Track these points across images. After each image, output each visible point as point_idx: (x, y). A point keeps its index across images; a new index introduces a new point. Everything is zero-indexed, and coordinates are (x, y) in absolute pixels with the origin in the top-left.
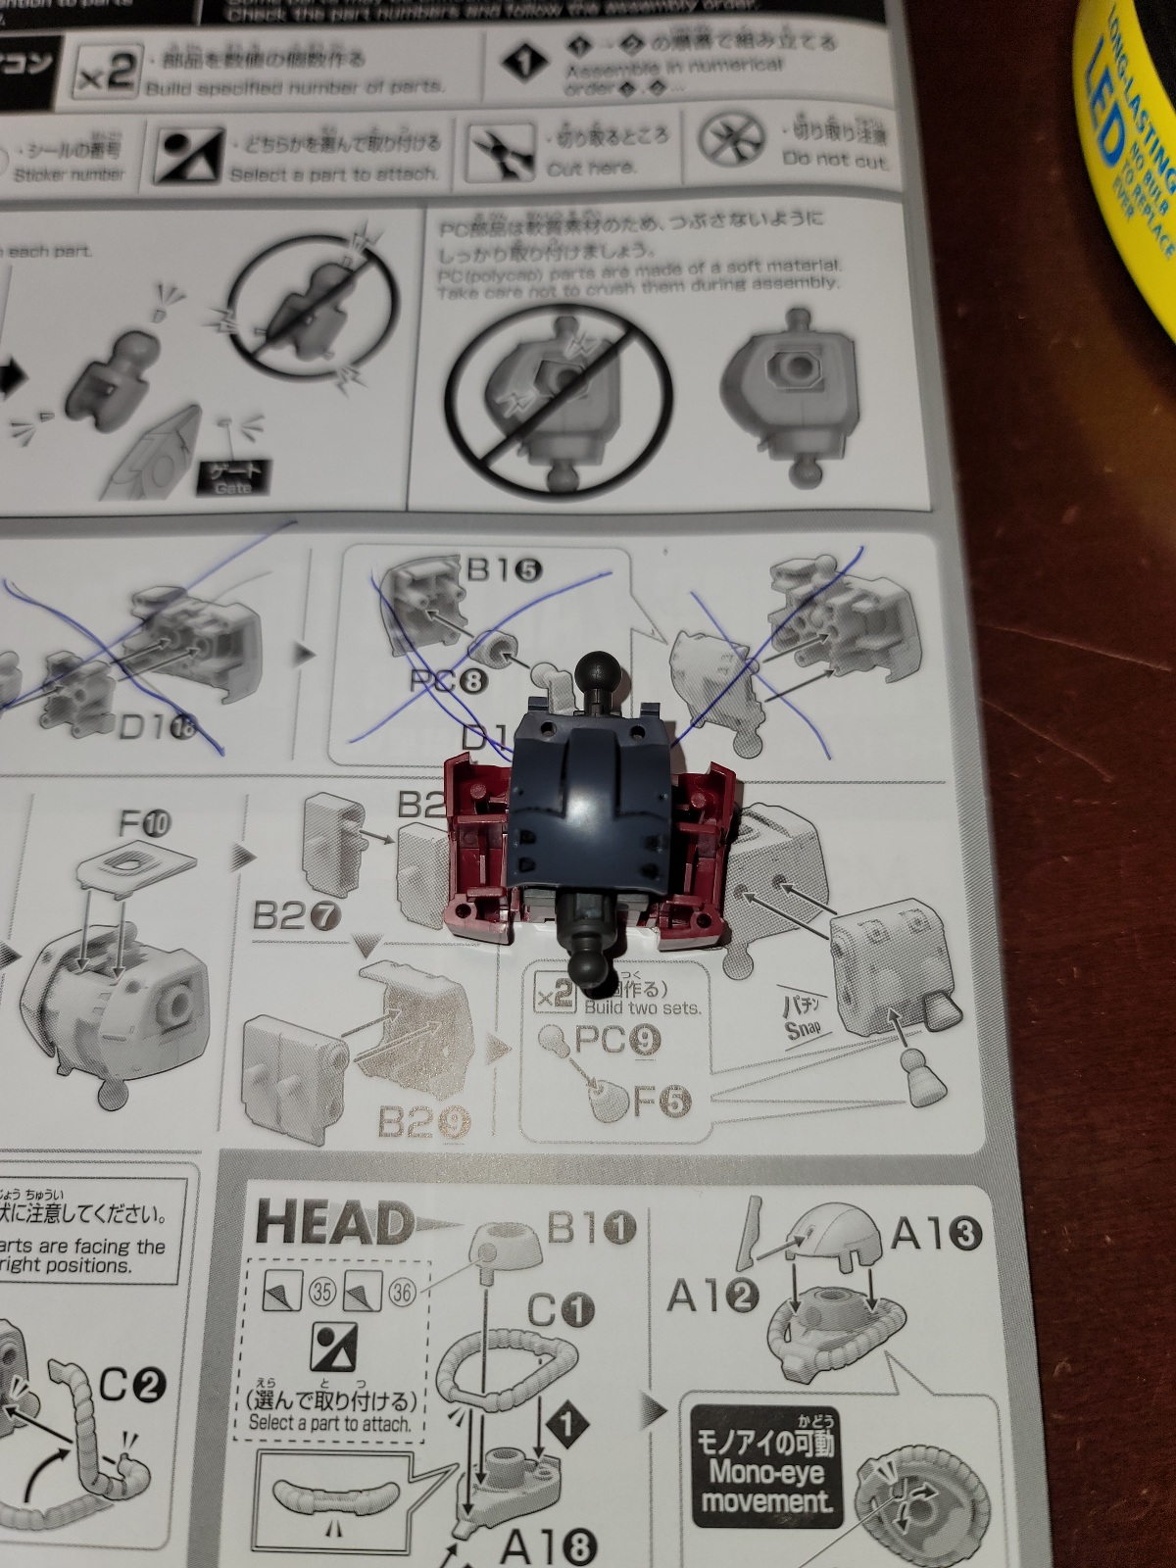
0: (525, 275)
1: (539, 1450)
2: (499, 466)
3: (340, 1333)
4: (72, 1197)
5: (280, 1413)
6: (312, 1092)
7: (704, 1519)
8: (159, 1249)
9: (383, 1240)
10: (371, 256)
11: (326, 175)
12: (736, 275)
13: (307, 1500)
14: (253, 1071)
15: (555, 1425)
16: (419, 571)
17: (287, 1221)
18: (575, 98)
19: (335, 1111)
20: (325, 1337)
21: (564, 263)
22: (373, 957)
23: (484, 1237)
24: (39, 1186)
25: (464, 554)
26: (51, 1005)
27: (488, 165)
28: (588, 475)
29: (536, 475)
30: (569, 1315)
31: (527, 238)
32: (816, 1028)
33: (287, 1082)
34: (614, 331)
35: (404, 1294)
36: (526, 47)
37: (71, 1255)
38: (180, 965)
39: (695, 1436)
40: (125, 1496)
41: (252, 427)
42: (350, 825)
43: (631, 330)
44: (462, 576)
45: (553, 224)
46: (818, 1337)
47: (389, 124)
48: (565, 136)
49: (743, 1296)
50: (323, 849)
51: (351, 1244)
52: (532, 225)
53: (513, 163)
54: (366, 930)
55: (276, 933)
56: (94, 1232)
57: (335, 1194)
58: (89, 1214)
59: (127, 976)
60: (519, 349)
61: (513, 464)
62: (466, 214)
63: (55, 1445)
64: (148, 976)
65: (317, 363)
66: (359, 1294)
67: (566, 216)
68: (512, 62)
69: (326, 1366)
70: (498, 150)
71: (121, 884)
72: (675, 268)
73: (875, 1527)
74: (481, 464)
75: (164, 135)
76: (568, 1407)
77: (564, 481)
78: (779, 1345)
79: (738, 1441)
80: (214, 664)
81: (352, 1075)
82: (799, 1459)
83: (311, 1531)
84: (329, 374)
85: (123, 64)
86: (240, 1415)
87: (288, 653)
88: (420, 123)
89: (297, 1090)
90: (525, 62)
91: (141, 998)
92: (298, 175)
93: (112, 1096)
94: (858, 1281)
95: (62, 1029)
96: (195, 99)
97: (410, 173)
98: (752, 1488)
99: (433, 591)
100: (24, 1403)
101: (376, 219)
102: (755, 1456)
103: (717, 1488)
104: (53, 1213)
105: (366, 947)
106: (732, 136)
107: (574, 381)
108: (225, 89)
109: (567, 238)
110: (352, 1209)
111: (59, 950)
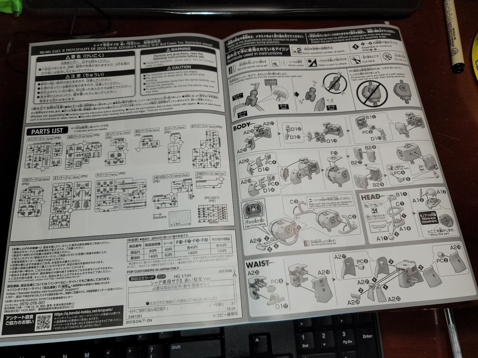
0: (363, 77)
1: (401, 219)
2: (366, 103)
3: (375, 209)
4: (339, 197)
5: (370, 218)
6: (364, 183)
7: (423, 224)
8: (351, 202)
9: (377, 198)
10: (341, 76)
11: (332, 65)
12: (392, 75)
13: (376, 227)
14: (356, 181)
15: (402, 216)
16: (360, 118)
17: (365, 198)
18: (364, 52)
19: (367, 184)
20: (373, 210)
21: (368, 75)
22: (367, 167)
23: (389, 197)
24: (335, 196)
25: (365, 116)
26: (329, 175)
27: (354, 62)
28: (379, 104)
29: (372, 104)
30: (401, 204)
31: (362, 72)
32: (423, 169)
33: (361, 182)
34: (378, 84)
35: (381, 204)
36: (355, 45)
37: (341, 203)
38: (344, 170)
39: (420, 216)
40: (355, 229)
41: (332, 100)
42: (360, 151)
43: (380, 84)
44: (366, 118)
45: (365, 70)
46: (432, 204)
47: (339, 57)
48: (364, 57)
49: (422, 200)
50: (357, 154)
51: (373, 199)
52: (362, 70)
53: (358, 62)
54: (366, 163)
55: (354, 165)
56: (343, 201)
57: (370, 194)
58: (341, 199)
59: (338, 171)
60: (365, 87)
61: (368, 103)
62: (353, 69)
63: (345, 224)
64: (341, 171)
65: (338, 92)
66: (376, 204)
67: (367, 68)
68: (354, 47)
69: (374, 213)
70: (355, 60)
71: (334, 161)
72: (384, 75)
73: (443, 223)
74: (364, 103)
75: (308, 60)
76: (403, 214)
77: (376, 105)
78: (427, 205)
79: (425, 215)
80: (337, 133)
81: (368, 180)
82: (432, 217)
83: (377, 230)
84: (340, 93)
85: (299, 50)
86: (366, 219)
87: (346, 131)
88: (343, 57)
89: (362, 183)
90: (356, 47)
91: (340, 174)
92: (328, 65)
93: (340, 185)
94: (435, 197)
95: (332, 178)
96: (310, 55)
97: (343, 64)
98: (428, 220)
99: (362, 121)
100: (340, 220)
101: (340, 70)
102: (427, 217)
103: (423, 221)
104: (337, 199)
105: (366, 165)
106: (387, 56)
107: (374, 91)
108: (314, 53)
109: (368, 71)
110: (372, 195)
111: (329, 169)
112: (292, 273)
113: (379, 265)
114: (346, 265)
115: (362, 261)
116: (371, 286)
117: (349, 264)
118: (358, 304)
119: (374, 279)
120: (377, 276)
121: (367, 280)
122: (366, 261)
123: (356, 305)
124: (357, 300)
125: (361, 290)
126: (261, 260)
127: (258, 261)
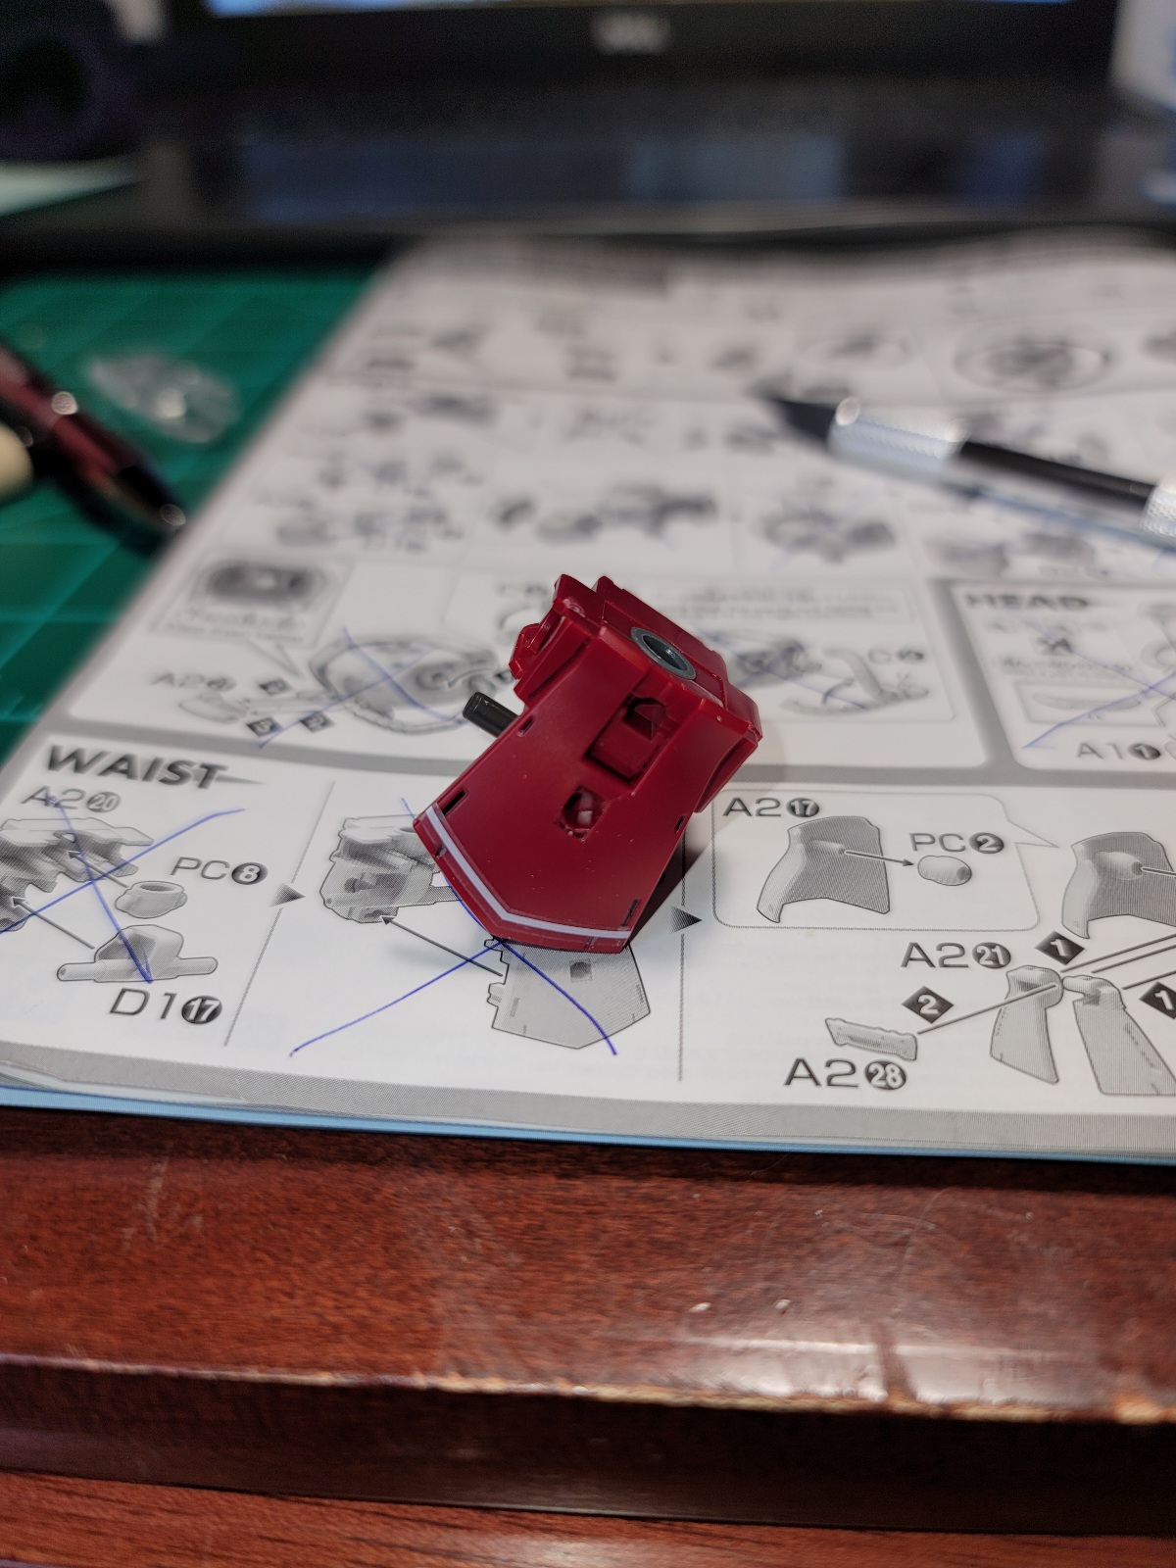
5: (1027, 669)
6: (985, 558)
14: (940, 551)
19: (1006, 565)
35: (1098, 627)
40: (911, 699)
51: (1044, 609)
57: (1023, 592)
59: (828, 524)
86: (993, 669)
91: (840, 531)
93: (835, 558)
95: (787, 537)
100: (808, 664)
110: (1039, 597)
112: (358, 852)
113: (1105, 871)
114: (810, 851)
115: (955, 844)
116: (1027, 986)
117: (836, 846)
118: (889, 1088)
119: (1059, 943)
120: (1081, 931)
121: (992, 946)
122: (990, 843)
123: (868, 1096)
124: (884, 1064)
125: (929, 1006)
126: (169, 755)
127: (143, 753)
